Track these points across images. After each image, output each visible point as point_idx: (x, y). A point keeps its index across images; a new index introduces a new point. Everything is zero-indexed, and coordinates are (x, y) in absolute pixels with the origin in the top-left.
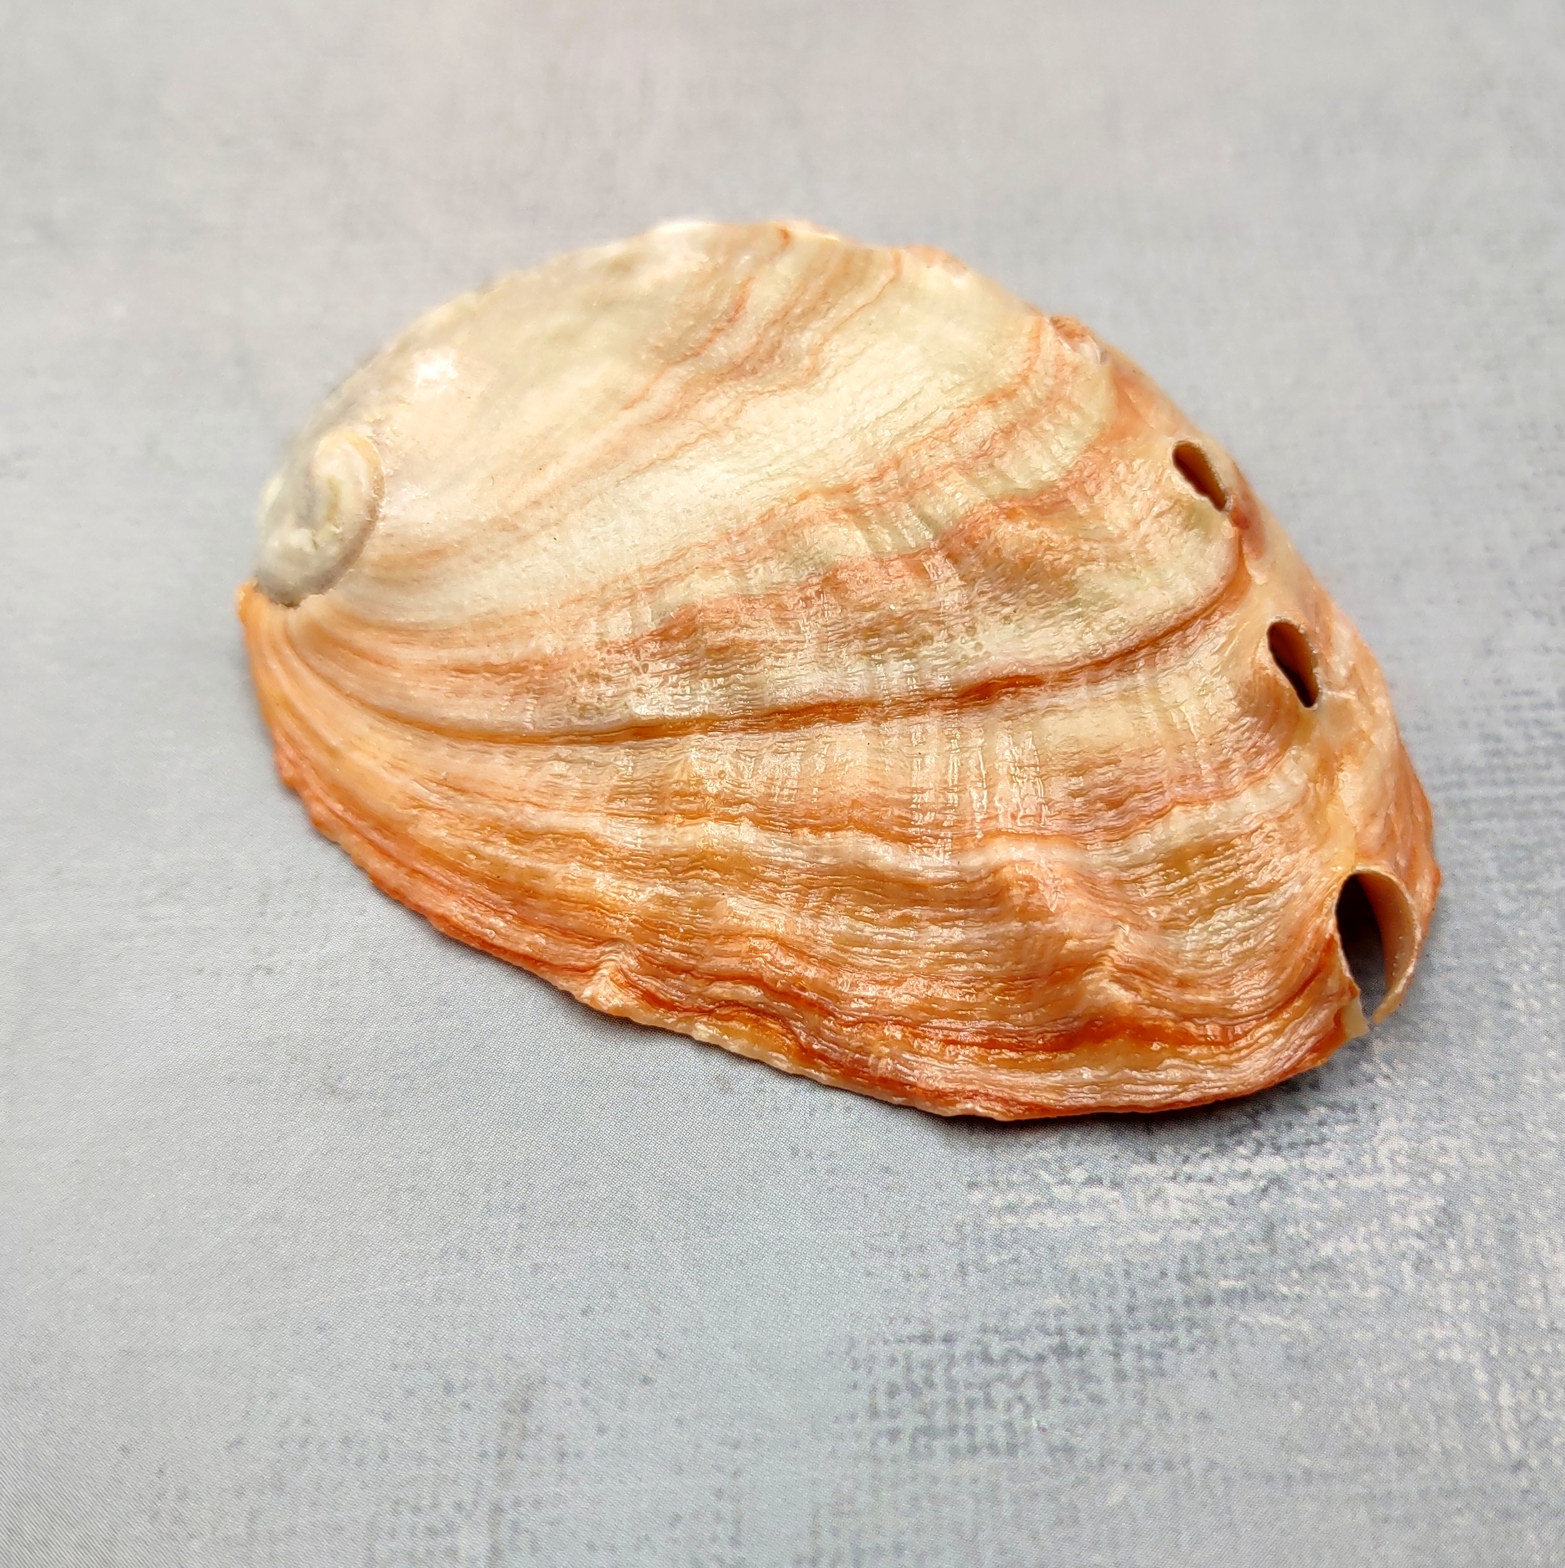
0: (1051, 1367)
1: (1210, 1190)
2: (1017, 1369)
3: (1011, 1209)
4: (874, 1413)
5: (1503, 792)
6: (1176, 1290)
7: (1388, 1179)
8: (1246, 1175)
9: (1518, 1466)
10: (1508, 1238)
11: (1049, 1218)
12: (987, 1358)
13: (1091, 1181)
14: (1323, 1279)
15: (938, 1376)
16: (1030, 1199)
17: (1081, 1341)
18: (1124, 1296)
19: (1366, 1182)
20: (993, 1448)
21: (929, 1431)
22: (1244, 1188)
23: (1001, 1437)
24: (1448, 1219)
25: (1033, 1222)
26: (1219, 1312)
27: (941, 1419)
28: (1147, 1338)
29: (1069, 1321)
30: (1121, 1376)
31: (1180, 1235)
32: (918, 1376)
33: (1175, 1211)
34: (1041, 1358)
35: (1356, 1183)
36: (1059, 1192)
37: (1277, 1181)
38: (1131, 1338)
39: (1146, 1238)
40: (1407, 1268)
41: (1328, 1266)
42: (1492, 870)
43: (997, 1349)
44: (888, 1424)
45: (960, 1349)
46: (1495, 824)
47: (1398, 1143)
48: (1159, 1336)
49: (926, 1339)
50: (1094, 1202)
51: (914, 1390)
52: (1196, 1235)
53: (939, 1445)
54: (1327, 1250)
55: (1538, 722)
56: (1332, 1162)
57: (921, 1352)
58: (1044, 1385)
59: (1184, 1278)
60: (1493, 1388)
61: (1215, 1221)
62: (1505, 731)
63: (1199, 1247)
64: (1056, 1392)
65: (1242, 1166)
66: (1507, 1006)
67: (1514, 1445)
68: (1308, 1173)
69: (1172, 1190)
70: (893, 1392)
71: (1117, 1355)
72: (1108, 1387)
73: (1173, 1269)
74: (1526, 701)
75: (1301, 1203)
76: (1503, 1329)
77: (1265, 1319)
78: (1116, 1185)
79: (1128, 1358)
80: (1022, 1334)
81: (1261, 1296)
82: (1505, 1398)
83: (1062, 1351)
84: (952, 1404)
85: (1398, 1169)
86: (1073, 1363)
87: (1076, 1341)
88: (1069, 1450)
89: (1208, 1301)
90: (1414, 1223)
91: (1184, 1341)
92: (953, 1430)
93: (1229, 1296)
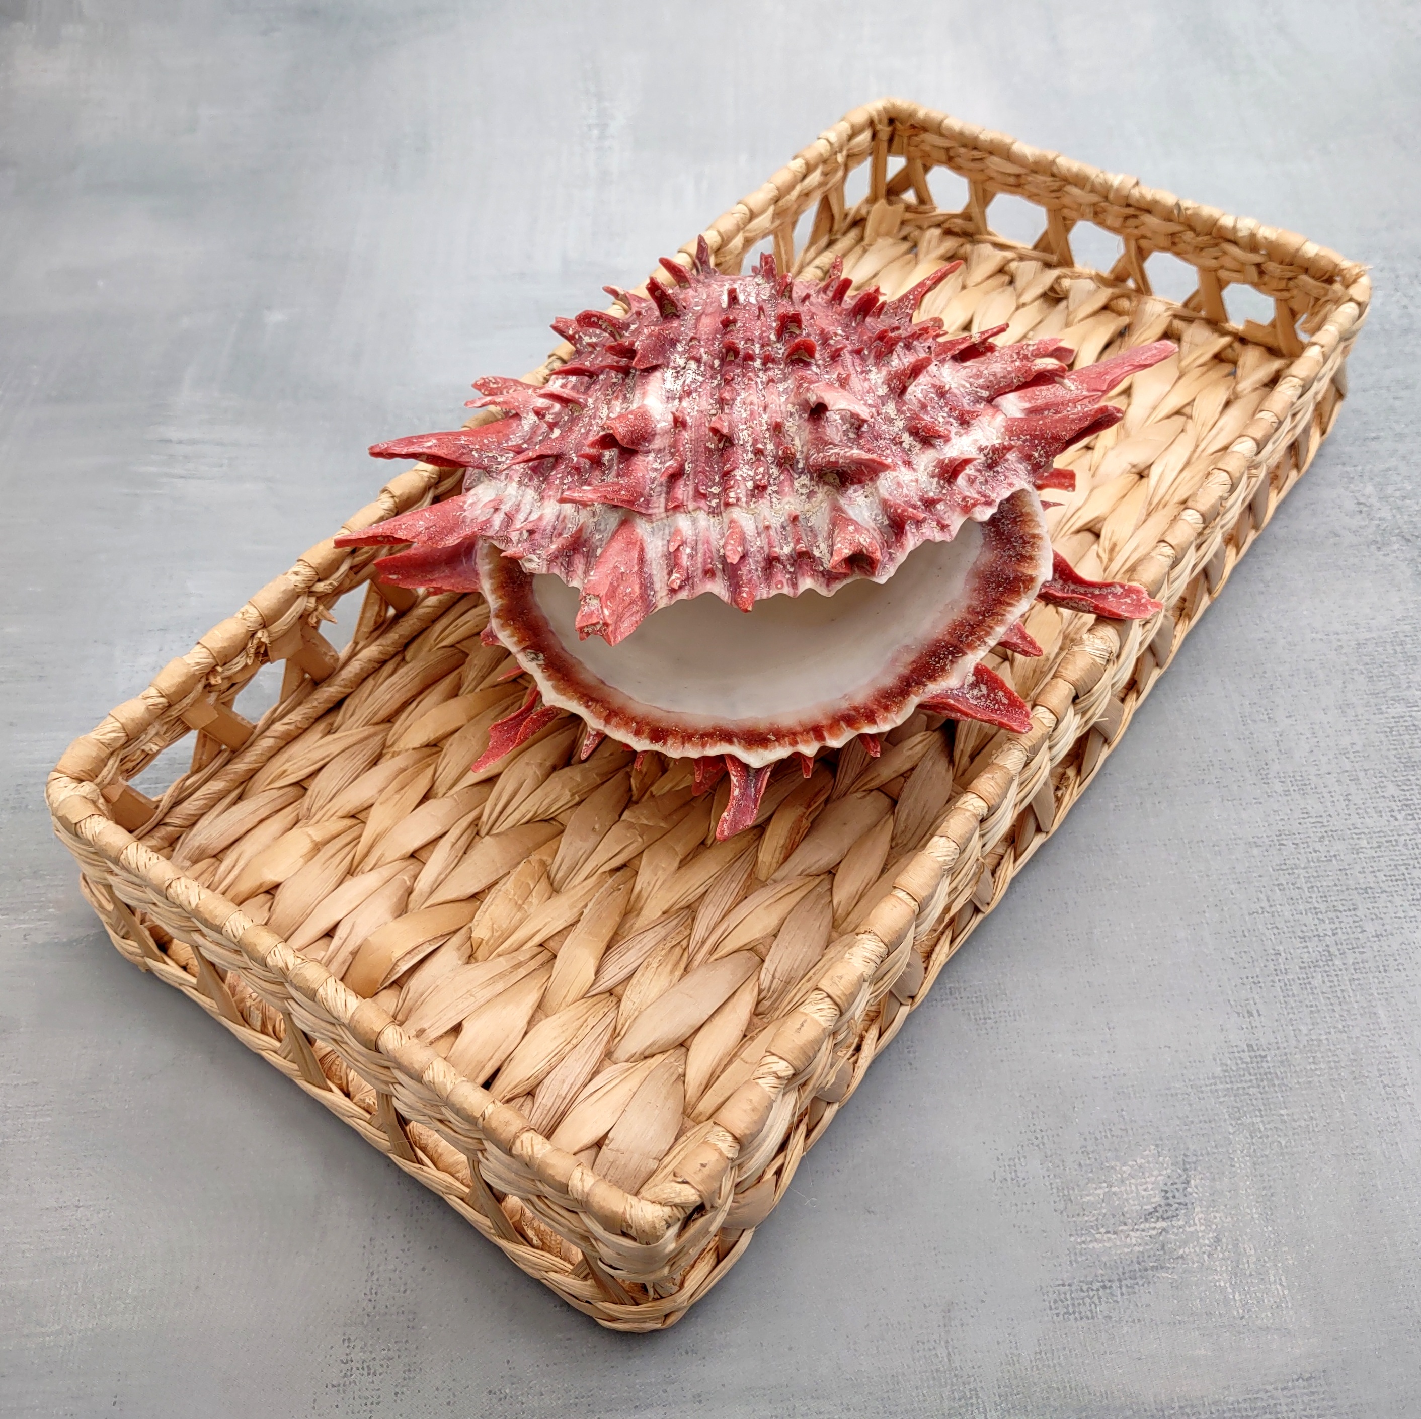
0: (1101, 1292)
1: (1144, 1234)
2: (1091, 1294)
3: (1084, 1242)
4: (1051, 1309)
5: (1229, 1086)
6: (1137, 1267)
7: (1198, 1228)
8: (1154, 1229)
9: (1242, 1318)
10: (1236, 1246)
11: (1095, 1245)
12: (1082, 1290)
13: (1108, 1232)
14: (1180, 1261)
15: (1068, 1296)
16: (1089, 1239)
17: (1109, 1284)
18: (1121, 1270)
19: (1192, 1229)
20: (1088, 1318)
21: (1068, 1313)
22: (1154, 1232)
23: (1089, 1314)
24: (1218, 1240)
25: (1091, 1246)
26: (1150, 1272)
27: (1071, 1311)
28: (1130, 1282)
29: (1105, 1278)
30: (1122, 1294)
31: (1137, 1249)
32: (1062, 1296)
33: (1134, 1241)
34: (1098, 1290)
35: (1187, 1229)
36: (1098, 1236)
37: (1164, 1229)
38: (1124, 1283)
39: (1126, 1250)
40: (1206, 1257)
41: (1182, 1257)
42: (1227, 1117)
43: (1085, 1288)
44: (1055, 1312)
45: (1073, 1288)
46: (1226, 1099)
47: (1200, 1215)
48: (1132, 1281)
49: (1063, 1285)
50: (1109, 1239)
51: (1062, 1301)
52: (1141, 1249)
53: (1072, 1317)
54: (1181, 1252)
55: (1241, 1059)
56: (1181, 1223)
57: (1062, 1289)
58: (1100, 1298)
59: (1139, 1263)
60: (1234, 1292)
61: (1146, 1244)
62: (1229, 1062)
63: (1142, 1252)
64: (1104, 1299)
65: (1153, 1225)
66: (1233, 1166)
67: (1241, 1311)
68: (1174, 1227)
69: (1132, 1234)
70: (1055, 1302)
71: (1121, 1287)
72: (1119, 1298)
73: (1135, 1260)
74: (1235, 1049)
75: (1173, 1237)
76: (1236, 1275)
77: (1164, 1275)
78: (1115, 1233)
79: (1124, 1289)
80: (1091, 1283)
81: (1162, 1268)
82: (1237, 1297)
83: (1104, 1287)
84: (1073, 1305)
85: (1201, 1224)
86: (1108, 1291)
87: (1108, 1284)
88: (1110, 1318)
89: (1146, 1270)
90: (1207, 1242)
91: (1141, 1283)
92: (1074, 1313)
93: (1152, 1268)
